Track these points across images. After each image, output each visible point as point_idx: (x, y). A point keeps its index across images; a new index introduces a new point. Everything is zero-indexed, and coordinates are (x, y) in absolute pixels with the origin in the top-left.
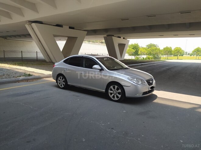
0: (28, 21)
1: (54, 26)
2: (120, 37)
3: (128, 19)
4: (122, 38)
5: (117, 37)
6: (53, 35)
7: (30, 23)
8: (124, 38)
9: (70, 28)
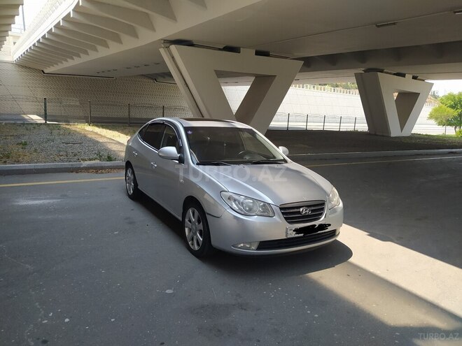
0: (163, 41)
1: (220, 49)
2: (403, 75)
3: (394, 24)
4: (409, 77)
5: (395, 74)
6: (215, 71)
7: (168, 45)
8: (415, 78)
9: (258, 53)
